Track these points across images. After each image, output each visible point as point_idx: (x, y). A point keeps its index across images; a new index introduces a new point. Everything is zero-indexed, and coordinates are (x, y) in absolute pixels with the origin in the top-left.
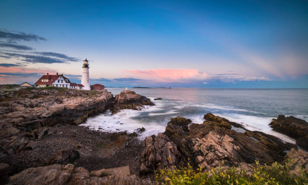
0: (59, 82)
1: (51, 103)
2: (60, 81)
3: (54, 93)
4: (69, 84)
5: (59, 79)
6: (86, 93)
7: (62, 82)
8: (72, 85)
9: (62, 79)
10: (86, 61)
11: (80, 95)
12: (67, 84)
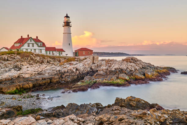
0: (29, 46)
1: (7, 69)
2: (31, 45)
3: (14, 58)
4: (44, 48)
5: (29, 42)
6: (69, 60)
7: (33, 46)
8: (48, 49)
9: (33, 42)
10: (67, 17)
11: (48, 62)
12: (41, 48)
